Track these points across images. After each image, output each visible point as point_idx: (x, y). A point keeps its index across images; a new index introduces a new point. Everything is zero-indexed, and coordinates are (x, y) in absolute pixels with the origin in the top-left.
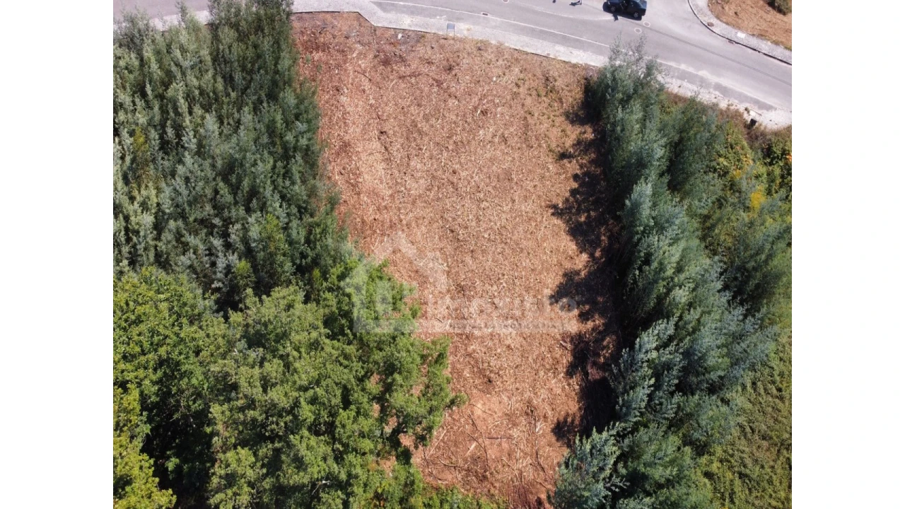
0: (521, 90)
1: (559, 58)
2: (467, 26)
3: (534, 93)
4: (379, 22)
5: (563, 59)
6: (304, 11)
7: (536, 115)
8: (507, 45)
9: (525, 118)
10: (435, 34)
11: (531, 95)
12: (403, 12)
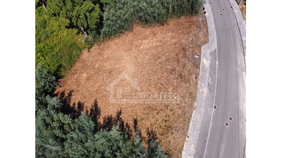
0: (169, 111)
1: (185, 143)
2: (205, 92)
3: (167, 118)
4: (204, 49)
5: (185, 146)
6: (207, 22)
7: (157, 116)
8: (194, 112)
9: (156, 110)
10: (199, 73)
11: (166, 116)
12: (211, 62)
